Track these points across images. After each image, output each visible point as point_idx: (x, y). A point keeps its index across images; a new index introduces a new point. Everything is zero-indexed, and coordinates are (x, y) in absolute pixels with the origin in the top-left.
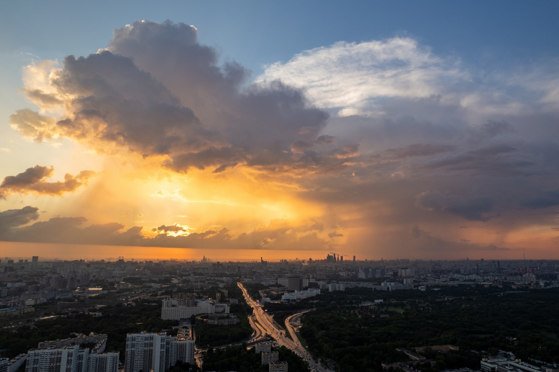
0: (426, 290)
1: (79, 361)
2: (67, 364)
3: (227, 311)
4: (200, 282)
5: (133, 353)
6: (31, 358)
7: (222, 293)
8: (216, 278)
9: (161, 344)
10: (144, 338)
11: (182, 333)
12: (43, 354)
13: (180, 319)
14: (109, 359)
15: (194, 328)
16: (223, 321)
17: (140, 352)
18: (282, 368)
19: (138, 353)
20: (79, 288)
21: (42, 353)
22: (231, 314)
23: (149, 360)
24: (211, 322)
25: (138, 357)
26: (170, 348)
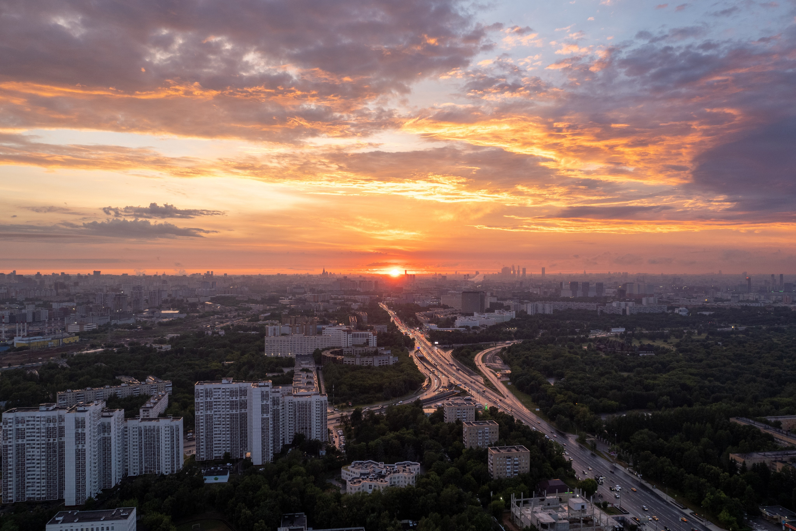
0: (687, 313)
1: (104, 434)
2: (76, 442)
3: (372, 342)
4: (322, 301)
5: (209, 419)
6: (11, 426)
7: (359, 319)
8: (346, 297)
9: (263, 403)
10: (228, 392)
11: (301, 379)
12: (32, 419)
13: (295, 356)
14: (163, 431)
15: (320, 372)
16: (370, 359)
17: (223, 418)
18: (517, 459)
19: (219, 419)
20: (147, 310)
21: (29, 417)
22: (382, 348)
23: (241, 433)
24: (350, 362)
25: (219, 428)
26: (280, 411)
